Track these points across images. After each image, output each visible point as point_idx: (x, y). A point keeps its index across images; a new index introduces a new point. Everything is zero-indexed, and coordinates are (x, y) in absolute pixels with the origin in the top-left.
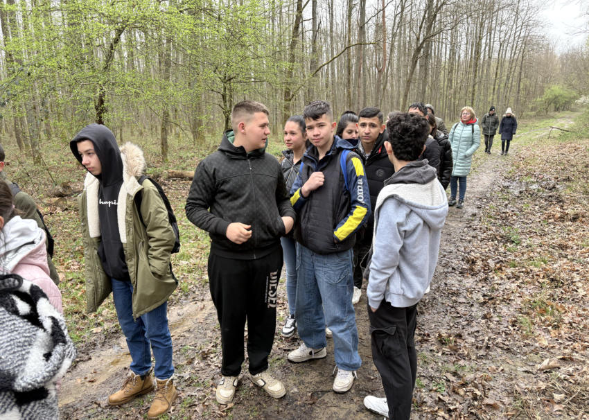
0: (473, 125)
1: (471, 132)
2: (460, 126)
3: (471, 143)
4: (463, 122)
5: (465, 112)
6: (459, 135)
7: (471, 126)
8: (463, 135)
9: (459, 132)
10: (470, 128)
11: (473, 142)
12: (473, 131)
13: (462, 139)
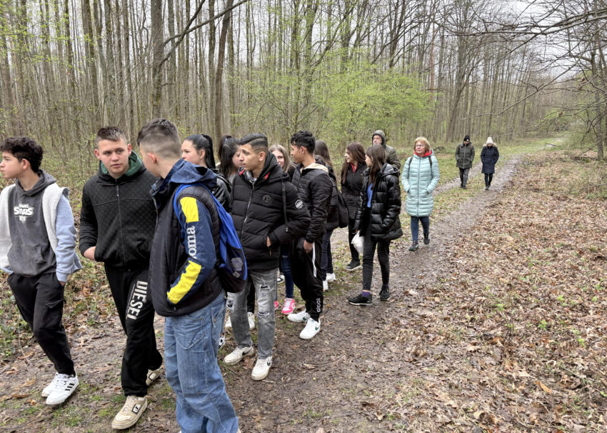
0: (430, 157)
1: (429, 165)
2: (415, 161)
3: (430, 177)
4: (417, 154)
5: (419, 143)
6: (416, 170)
7: (428, 158)
8: (422, 170)
9: (417, 166)
10: (427, 160)
11: (432, 177)
12: (431, 163)
13: (421, 174)
